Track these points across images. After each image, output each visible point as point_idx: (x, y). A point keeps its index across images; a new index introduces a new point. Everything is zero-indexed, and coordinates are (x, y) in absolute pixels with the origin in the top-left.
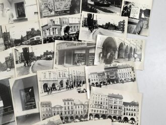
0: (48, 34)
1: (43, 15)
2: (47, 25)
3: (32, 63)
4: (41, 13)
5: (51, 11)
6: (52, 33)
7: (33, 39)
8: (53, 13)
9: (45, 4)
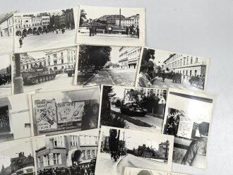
0: (45, 164)
1: (39, 129)
2: (45, 148)
4: (35, 126)
5: (51, 122)
6: (52, 163)
7: (22, 172)
8: (55, 126)
9: (42, 110)
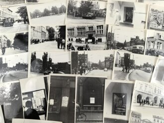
0: (152, 47)
1: (150, 26)
2: (153, 38)
3: (131, 71)
5: (159, 24)
7: (136, 47)
8: (160, 27)
9: (154, 16)
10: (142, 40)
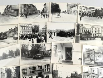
1: (86, 62)
2: (88, 72)
4: (84, 60)
5: (91, 60)
9: (88, 54)
10: (80, 75)
